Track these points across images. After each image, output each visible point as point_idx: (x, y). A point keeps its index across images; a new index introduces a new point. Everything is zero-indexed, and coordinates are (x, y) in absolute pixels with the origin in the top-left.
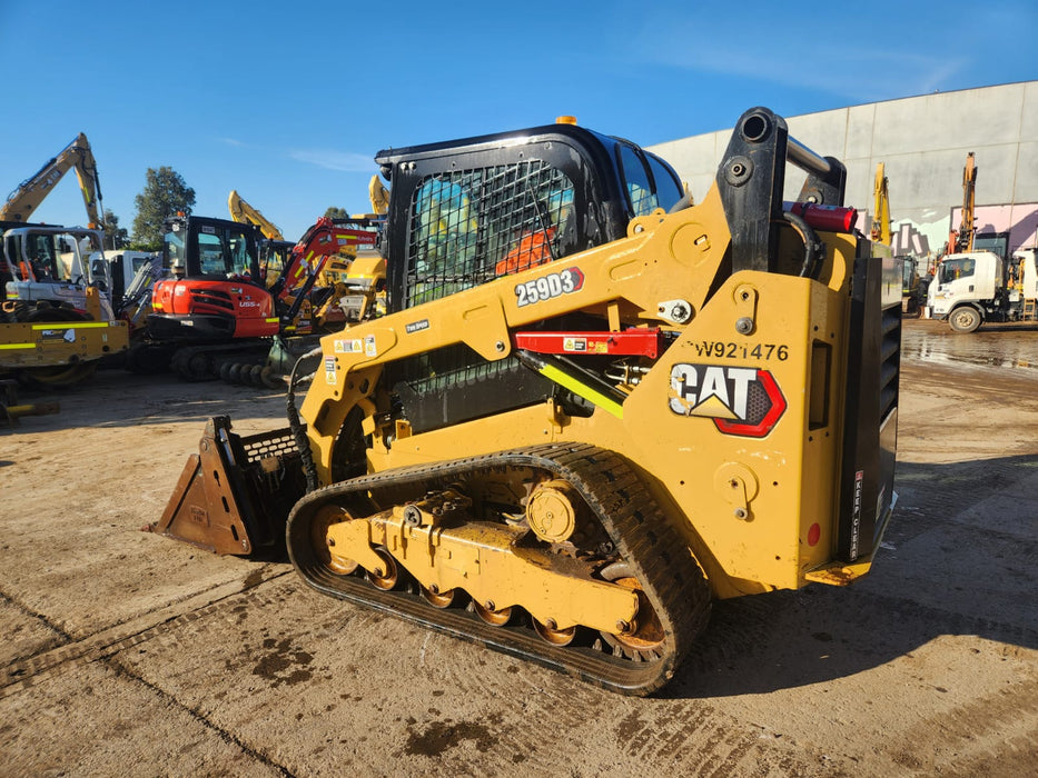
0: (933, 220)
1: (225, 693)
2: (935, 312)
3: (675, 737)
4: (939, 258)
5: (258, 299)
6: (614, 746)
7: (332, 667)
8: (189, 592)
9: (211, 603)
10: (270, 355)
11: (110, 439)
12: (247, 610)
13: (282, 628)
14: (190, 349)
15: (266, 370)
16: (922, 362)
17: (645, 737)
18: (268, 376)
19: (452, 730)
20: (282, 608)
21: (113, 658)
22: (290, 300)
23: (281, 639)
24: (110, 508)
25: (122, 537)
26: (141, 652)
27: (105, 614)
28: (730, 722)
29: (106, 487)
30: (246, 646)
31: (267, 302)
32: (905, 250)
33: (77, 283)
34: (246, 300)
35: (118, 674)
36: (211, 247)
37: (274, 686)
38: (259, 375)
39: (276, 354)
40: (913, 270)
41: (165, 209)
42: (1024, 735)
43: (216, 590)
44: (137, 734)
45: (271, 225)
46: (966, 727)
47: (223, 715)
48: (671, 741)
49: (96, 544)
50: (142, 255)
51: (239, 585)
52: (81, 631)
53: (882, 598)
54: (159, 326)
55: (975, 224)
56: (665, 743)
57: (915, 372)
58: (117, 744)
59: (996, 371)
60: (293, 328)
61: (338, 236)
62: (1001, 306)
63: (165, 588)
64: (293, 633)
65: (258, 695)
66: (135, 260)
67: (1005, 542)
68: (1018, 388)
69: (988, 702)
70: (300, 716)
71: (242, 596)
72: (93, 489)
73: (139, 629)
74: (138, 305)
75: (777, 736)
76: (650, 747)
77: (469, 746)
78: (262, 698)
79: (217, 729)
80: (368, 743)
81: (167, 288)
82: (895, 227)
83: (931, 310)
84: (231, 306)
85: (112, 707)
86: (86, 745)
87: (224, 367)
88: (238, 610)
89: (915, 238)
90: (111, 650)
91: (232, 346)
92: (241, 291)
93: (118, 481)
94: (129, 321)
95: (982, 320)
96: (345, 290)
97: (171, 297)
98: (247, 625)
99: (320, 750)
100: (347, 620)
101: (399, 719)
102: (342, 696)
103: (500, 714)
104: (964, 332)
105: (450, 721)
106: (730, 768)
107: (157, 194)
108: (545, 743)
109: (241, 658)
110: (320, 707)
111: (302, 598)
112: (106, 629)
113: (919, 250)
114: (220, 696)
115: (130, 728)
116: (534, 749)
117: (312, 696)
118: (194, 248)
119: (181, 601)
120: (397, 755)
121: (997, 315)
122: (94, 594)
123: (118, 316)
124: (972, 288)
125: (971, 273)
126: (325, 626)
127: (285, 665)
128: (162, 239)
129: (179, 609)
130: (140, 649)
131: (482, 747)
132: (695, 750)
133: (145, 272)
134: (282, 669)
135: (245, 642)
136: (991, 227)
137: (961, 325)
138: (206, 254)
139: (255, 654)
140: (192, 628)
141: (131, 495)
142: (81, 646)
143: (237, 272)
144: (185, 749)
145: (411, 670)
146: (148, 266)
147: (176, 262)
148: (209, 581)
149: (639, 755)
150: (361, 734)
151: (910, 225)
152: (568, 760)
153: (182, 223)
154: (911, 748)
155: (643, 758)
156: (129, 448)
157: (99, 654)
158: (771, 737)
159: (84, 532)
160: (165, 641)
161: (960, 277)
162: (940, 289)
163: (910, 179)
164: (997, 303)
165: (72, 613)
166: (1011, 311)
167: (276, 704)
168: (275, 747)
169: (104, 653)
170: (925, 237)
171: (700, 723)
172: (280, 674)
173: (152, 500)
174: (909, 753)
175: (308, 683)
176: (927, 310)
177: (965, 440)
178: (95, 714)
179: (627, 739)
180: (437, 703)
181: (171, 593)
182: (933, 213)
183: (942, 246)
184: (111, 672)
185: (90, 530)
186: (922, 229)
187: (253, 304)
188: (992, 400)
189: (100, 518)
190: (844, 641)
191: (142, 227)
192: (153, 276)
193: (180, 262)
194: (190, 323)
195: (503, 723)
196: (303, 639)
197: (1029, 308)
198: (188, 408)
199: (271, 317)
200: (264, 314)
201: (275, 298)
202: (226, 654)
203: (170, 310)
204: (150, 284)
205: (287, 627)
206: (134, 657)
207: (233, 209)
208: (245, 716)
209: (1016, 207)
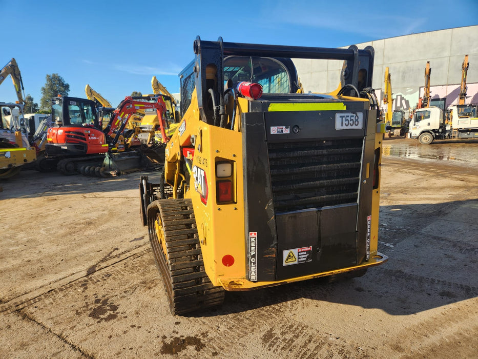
0: (411, 93)
1: (75, 327)
2: (412, 135)
3: (289, 341)
4: (414, 111)
5: (98, 136)
6: (260, 346)
7: (127, 312)
8: (61, 277)
9: (70, 282)
10: (104, 162)
11: (26, 204)
12: (88, 285)
13: (104, 293)
14: (66, 160)
15: (102, 169)
16: (406, 159)
17: (275, 341)
18: (103, 172)
19: (184, 340)
20: (105, 284)
21: (22, 311)
22: (113, 135)
23: (103, 299)
24: (24, 237)
25: (29, 251)
26: (35, 307)
27: (19, 289)
28: (316, 332)
29: (23, 227)
30: (86, 303)
31: (102, 137)
32: (398, 107)
33: (11, 130)
34: (92, 136)
35: (24, 319)
36: (75, 111)
37: (99, 322)
38: (99, 171)
39: (107, 161)
40: (402, 116)
41: (55, 94)
42: (452, 334)
43: (73, 275)
44: (31, 348)
45: (106, 100)
46: (425, 331)
47: (74, 338)
48: (288, 343)
49: (16, 255)
50: (44, 115)
51: (85, 273)
52: (7, 298)
53: (387, 270)
54: (50, 149)
55: (431, 94)
56: (285, 344)
57: (403, 163)
58: (21, 354)
59: (440, 162)
60: (116, 149)
61: (135, 105)
62: (442, 132)
63: (48, 275)
64: (109, 296)
65: (91, 327)
66: (40, 118)
67: (443, 242)
68: (450, 170)
69: (436, 318)
70: (110, 337)
71: (86, 278)
72: (16, 228)
73: (35, 296)
74: (41, 139)
75: (337, 339)
76: (277, 346)
77: (191, 348)
78: (93, 328)
79: (70, 344)
80: (143, 349)
81: (54, 131)
82: (394, 97)
83: (411, 134)
84: (85, 139)
85: (20, 334)
86: (6, 355)
87: (82, 168)
88: (83, 285)
89: (403, 102)
90: (21, 307)
91: (86, 158)
92: (89, 132)
93: (29, 224)
94: (37, 148)
95: (434, 138)
96: (140, 130)
97: (56, 134)
98: (87, 293)
99: (119, 353)
100: (136, 289)
101: (158, 337)
102: (131, 326)
103: (207, 332)
104: (426, 144)
105: (183, 336)
106: (315, 355)
107: (51, 87)
108: (228, 346)
109: (84, 309)
110: (120, 332)
111: (114, 278)
112: (19, 296)
113: (405, 107)
114: (72, 328)
115: (28, 345)
116: (222, 349)
117: (117, 326)
118: (66, 112)
119: (56, 282)
120: (156, 354)
121: (440, 136)
122: (14, 279)
123: (31, 145)
124: (429, 124)
125: (428, 117)
126: (125, 292)
127: (105, 311)
129: (54, 286)
130: (35, 306)
131: (198, 349)
132: (299, 347)
133: (44, 124)
134: (103, 314)
135: (86, 301)
136: (437, 95)
137: (424, 141)
139: (90, 307)
140: (61, 295)
141: (35, 230)
142: (6, 305)
143: (87, 123)
144: (54, 355)
145: (166, 312)
146: (45, 121)
147: (58, 119)
148: (70, 271)
149: (272, 350)
150: (140, 344)
151: (401, 95)
152: (239, 354)
153: (60, 100)
154: (399, 342)
155: (274, 351)
156: (35, 208)
157: (15, 309)
158: (334, 339)
159: (11, 249)
160: (47, 302)
161: (423, 119)
162: (415, 125)
163: (401, 74)
164: (440, 131)
165: (3, 289)
166: (447, 134)
167: (99, 331)
168: (97, 353)
169: (17, 308)
170: (408, 101)
171: (302, 333)
172: (102, 316)
173: (44, 233)
174: (399, 344)
175: (115, 320)
176: (409, 134)
177: (426, 194)
178: (11, 339)
179: (267, 342)
180: (177, 328)
181: (51, 278)
182: (412, 90)
183: (416, 105)
184: (20, 317)
185: (14, 248)
186: (407, 97)
187: (95, 138)
188: (438, 175)
189: (20, 242)
190: (369, 291)
191: (45, 102)
192: (47, 125)
193: (60, 118)
194: (66, 148)
195: (208, 337)
196: (114, 298)
197: (455, 133)
198: (65, 187)
199: (104, 144)
200: (101, 143)
201: (106, 135)
202: (76, 307)
203: (56, 142)
204: (46, 129)
205: (106, 293)
206: (32, 310)
207: (88, 93)
208: (84, 337)
209: (448, 86)
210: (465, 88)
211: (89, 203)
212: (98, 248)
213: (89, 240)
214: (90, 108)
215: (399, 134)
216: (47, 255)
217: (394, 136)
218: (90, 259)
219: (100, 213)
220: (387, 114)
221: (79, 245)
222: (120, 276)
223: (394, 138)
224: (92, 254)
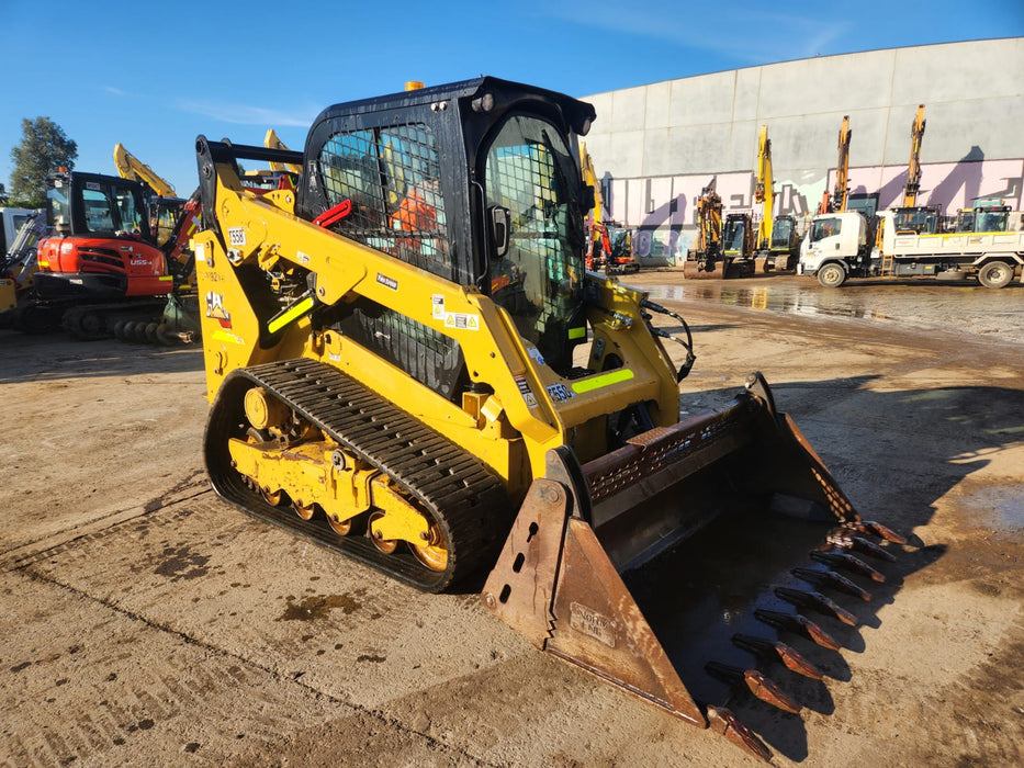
0: (812, 181)
1: (131, 588)
2: (806, 268)
5: (150, 257)
7: (226, 566)
8: (94, 517)
9: (115, 524)
10: (165, 313)
12: (149, 529)
13: (180, 540)
14: (81, 308)
18: (163, 334)
19: (325, 601)
20: (180, 526)
21: (28, 568)
22: (184, 258)
23: (180, 548)
25: (25, 477)
26: (53, 562)
27: (16, 536)
30: (149, 554)
31: (159, 262)
32: (786, 210)
34: (137, 258)
36: (97, 204)
37: (172, 581)
38: (154, 332)
39: (171, 312)
40: (793, 230)
41: (45, 163)
43: (119, 514)
44: (54, 619)
45: (162, 181)
47: (131, 603)
49: (2, 483)
50: (23, 212)
51: (141, 510)
54: (45, 284)
55: (849, 185)
57: (776, 323)
58: (37, 626)
60: (188, 286)
62: (863, 262)
64: (190, 543)
65: (160, 587)
66: (15, 217)
70: (196, 600)
71: (145, 518)
73: (50, 546)
74: (23, 265)
77: (337, 611)
78: (163, 589)
79: (125, 612)
80: (254, 614)
81: (53, 246)
82: (777, 188)
83: (803, 266)
84: (121, 264)
85: (31, 601)
87: (117, 326)
88: (140, 529)
89: (796, 198)
90: (25, 562)
91: (125, 305)
92: (131, 249)
94: (15, 281)
95: (847, 277)
97: (57, 253)
98: (149, 539)
99: (214, 620)
100: (239, 532)
101: (280, 597)
102: (233, 585)
103: (364, 589)
104: (830, 286)
105: (323, 596)
107: (35, 146)
108: (399, 605)
109: (144, 563)
110: (213, 593)
111: (198, 518)
112: (19, 547)
113: (799, 211)
114: (126, 590)
115: (48, 615)
116: (389, 610)
117: (207, 586)
118: (78, 206)
119: (87, 524)
120: (277, 620)
121: (859, 271)
123: (2, 275)
124: (838, 246)
125: (837, 232)
126: (219, 538)
127: (185, 565)
128: (44, 196)
129: (84, 531)
130: (52, 560)
131: (347, 611)
133: (28, 230)
134: (181, 569)
135: (148, 551)
136: (863, 188)
137: (828, 281)
138: (92, 211)
139: (156, 560)
140: (99, 543)
143: (126, 230)
144: (97, 627)
146: (31, 224)
147: (61, 220)
148: (112, 508)
150: (248, 608)
151: (792, 186)
152: (415, 615)
153: (64, 179)
156: (25, 402)
157: (14, 565)
160: (74, 554)
161: (828, 235)
162: (811, 247)
163: (792, 142)
164: (860, 260)
166: (872, 267)
167: (176, 593)
168: (175, 621)
169: (19, 565)
170: (804, 197)
172: (179, 573)
173: (52, 446)
175: (203, 578)
176: (799, 267)
178: (16, 608)
180: (314, 585)
181: (77, 518)
182: (812, 175)
183: (817, 207)
186: (802, 190)
187: (144, 262)
188: (831, 345)
189: (4, 462)
191: (20, 182)
192: (36, 234)
193: (64, 219)
194: (79, 282)
195: (366, 595)
196: (199, 547)
197: (888, 264)
198: (83, 364)
199: (164, 275)
200: (157, 273)
201: (167, 256)
202: (131, 560)
203: (57, 269)
204: (34, 242)
205: (185, 539)
206: (46, 566)
207: (120, 164)
208: (149, 602)
209: (885, 169)
210: (917, 174)
211: (137, 393)
212: (164, 470)
213: (143, 457)
214: (130, 196)
215: (785, 267)
216: (62, 482)
217: (774, 270)
218: (150, 488)
219: (164, 410)
220: (763, 224)
221: (124, 465)
222: (209, 514)
223: (774, 274)
224: (152, 480)
